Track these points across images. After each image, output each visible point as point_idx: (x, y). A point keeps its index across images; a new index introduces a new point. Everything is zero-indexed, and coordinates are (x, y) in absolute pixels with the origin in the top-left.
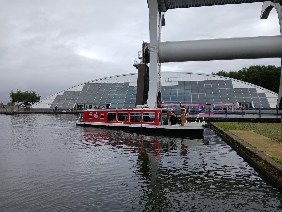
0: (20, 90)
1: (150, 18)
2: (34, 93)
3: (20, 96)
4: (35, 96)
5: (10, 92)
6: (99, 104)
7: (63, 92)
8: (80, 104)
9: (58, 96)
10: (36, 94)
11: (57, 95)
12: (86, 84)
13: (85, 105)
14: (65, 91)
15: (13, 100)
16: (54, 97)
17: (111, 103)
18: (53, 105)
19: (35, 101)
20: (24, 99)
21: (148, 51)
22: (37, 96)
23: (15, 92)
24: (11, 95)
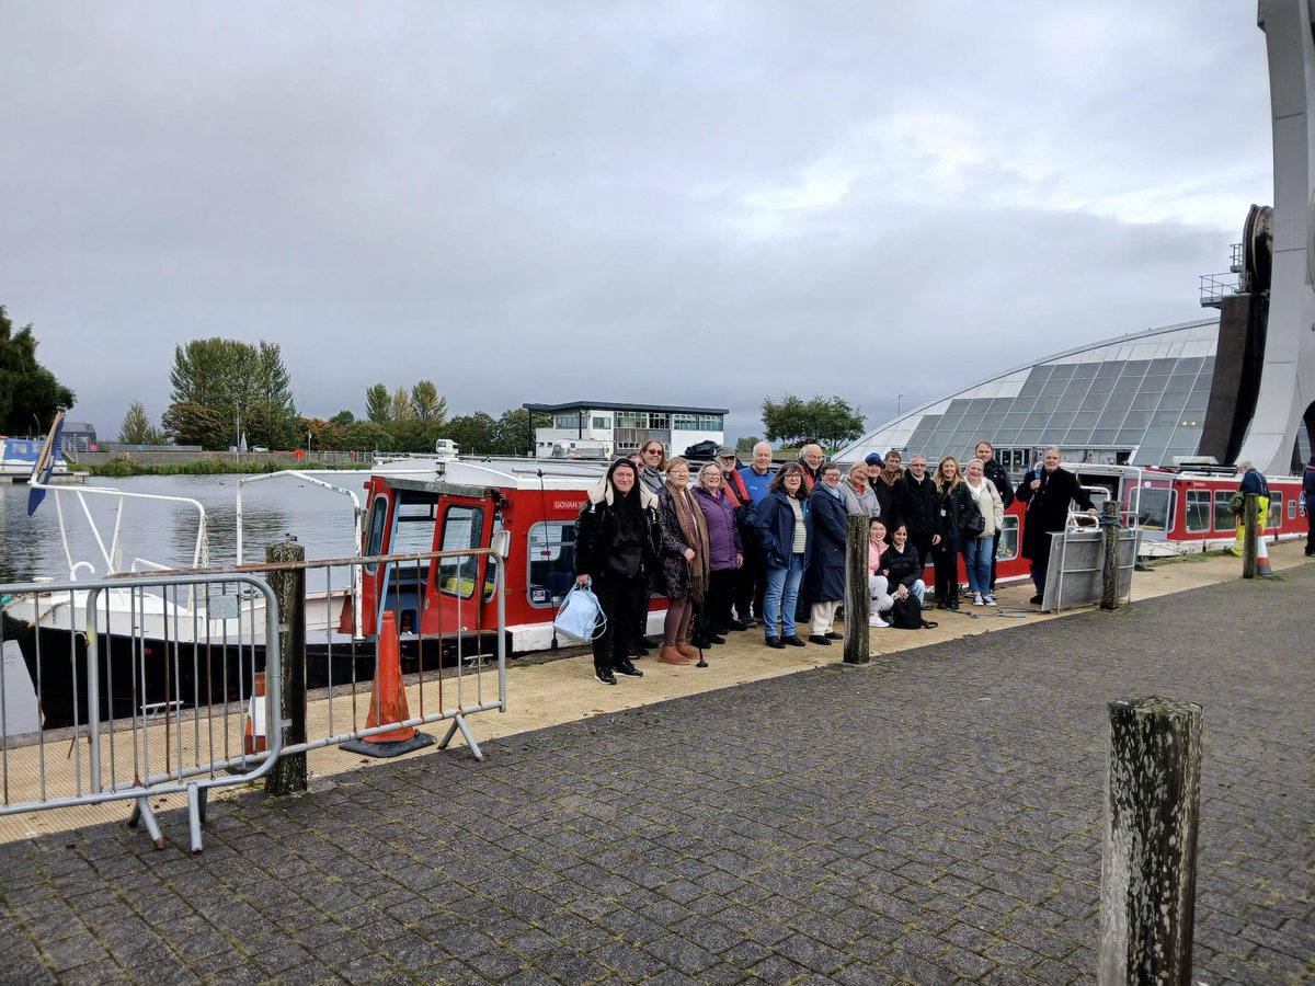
0: (793, 394)
1: (1275, 119)
2: (841, 404)
3: (793, 419)
4: (843, 416)
5: (762, 402)
6: (1086, 451)
7: (949, 402)
8: (1011, 447)
9: (927, 419)
10: (847, 409)
11: (923, 413)
12: (1038, 369)
13: (1027, 451)
14: (956, 398)
15: (772, 430)
16: (915, 423)
17: (1137, 447)
18: (908, 452)
19: (845, 436)
20: (806, 429)
21: (1268, 242)
22: (853, 415)
23: (779, 402)
24: (764, 414)
